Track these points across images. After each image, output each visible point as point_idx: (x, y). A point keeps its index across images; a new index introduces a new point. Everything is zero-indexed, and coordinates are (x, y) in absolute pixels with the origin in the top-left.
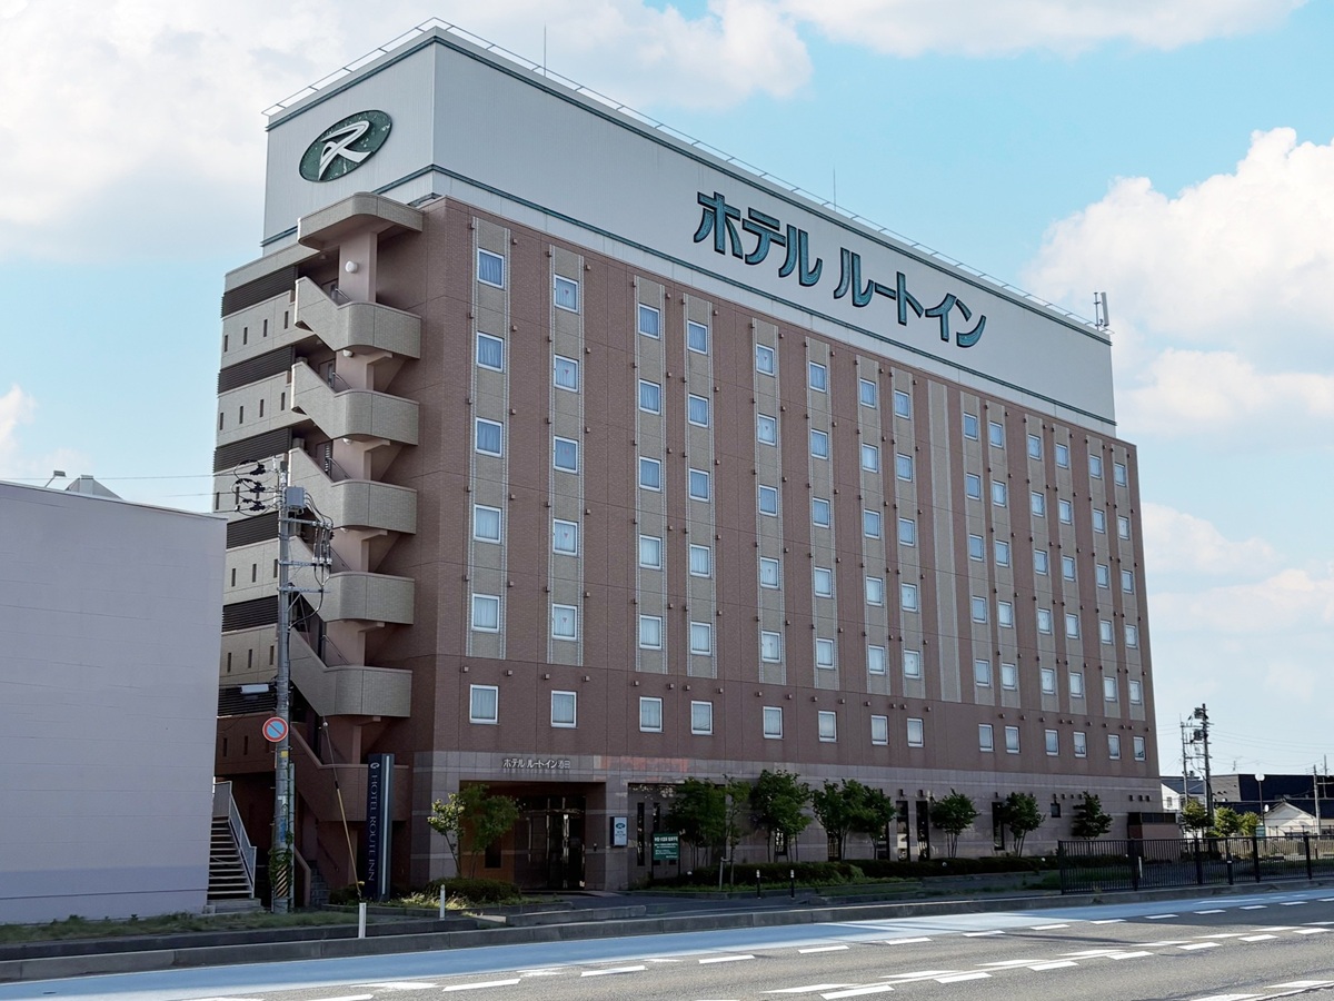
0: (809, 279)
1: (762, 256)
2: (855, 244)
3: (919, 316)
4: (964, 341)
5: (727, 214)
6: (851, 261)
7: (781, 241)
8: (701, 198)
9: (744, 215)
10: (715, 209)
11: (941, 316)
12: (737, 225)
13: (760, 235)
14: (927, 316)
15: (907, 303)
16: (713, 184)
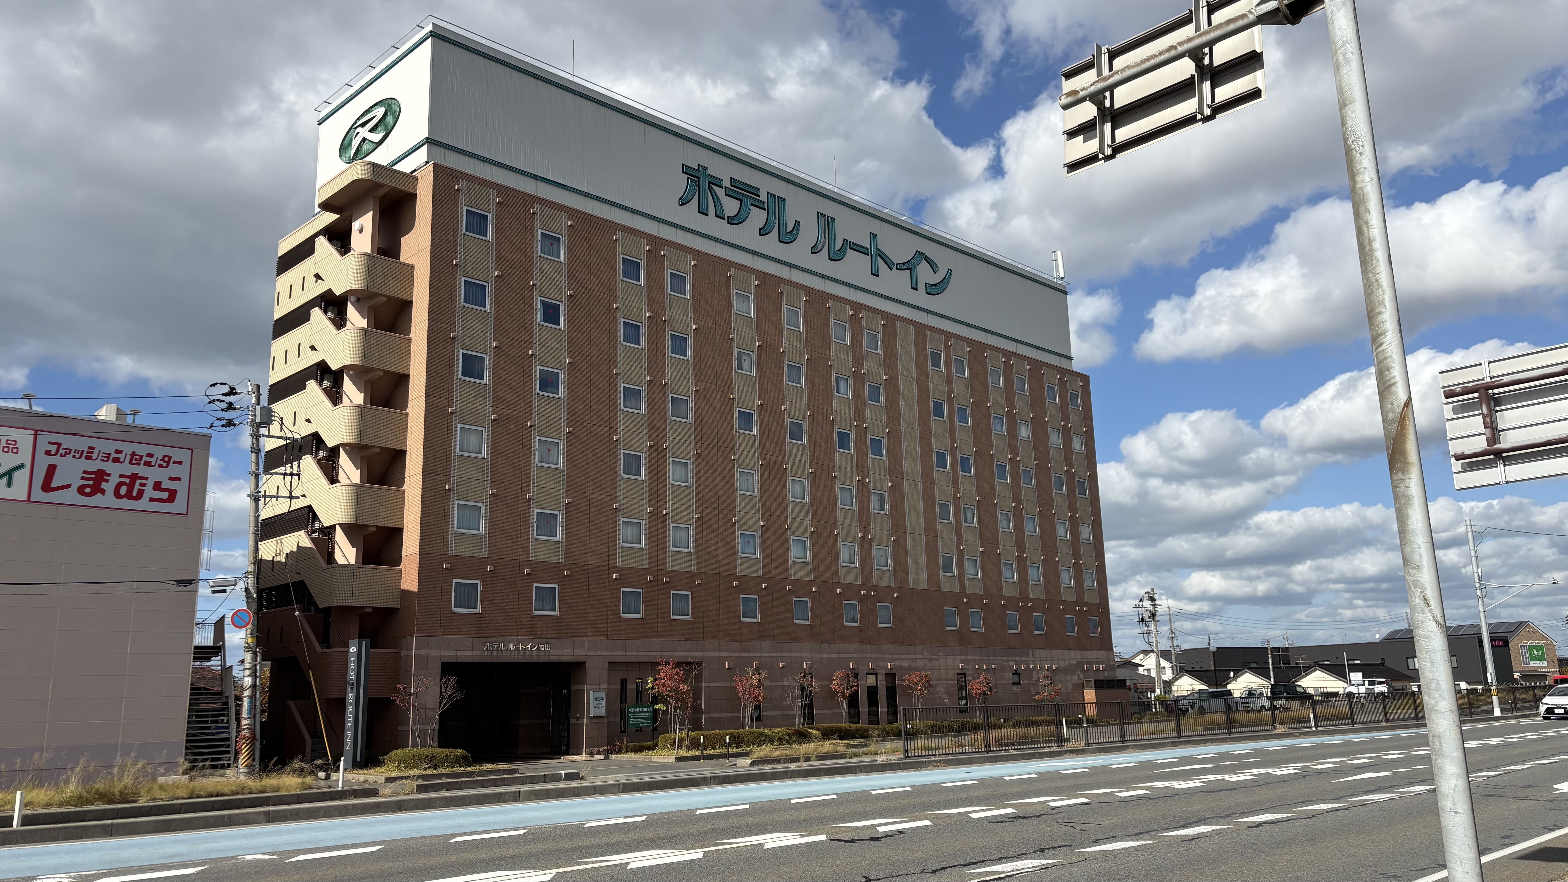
0: (789, 237)
1: (743, 217)
2: (830, 209)
3: (891, 270)
4: (934, 290)
5: (710, 183)
6: (828, 224)
7: (761, 206)
8: (687, 170)
9: (727, 183)
10: (699, 178)
11: (911, 269)
12: (720, 192)
13: (741, 200)
14: (897, 269)
15: (880, 259)
16: (696, 157)
